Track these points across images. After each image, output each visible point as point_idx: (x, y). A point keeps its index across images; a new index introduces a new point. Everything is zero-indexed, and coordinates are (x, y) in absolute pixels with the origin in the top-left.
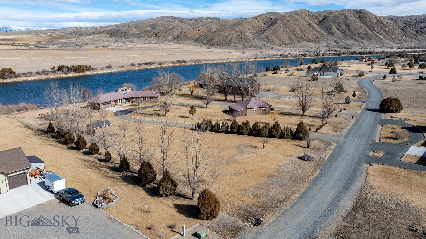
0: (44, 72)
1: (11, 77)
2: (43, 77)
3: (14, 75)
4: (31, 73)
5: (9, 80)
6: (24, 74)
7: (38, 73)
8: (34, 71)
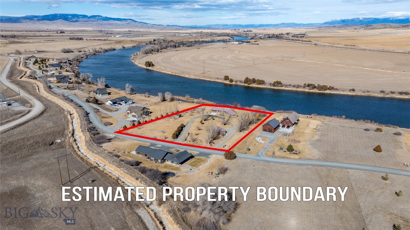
0: (298, 86)
1: (278, 86)
2: (294, 89)
3: (281, 85)
4: (290, 85)
5: (275, 88)
6: (286, 86)
7: (294, 86)
8: (292, 85)
